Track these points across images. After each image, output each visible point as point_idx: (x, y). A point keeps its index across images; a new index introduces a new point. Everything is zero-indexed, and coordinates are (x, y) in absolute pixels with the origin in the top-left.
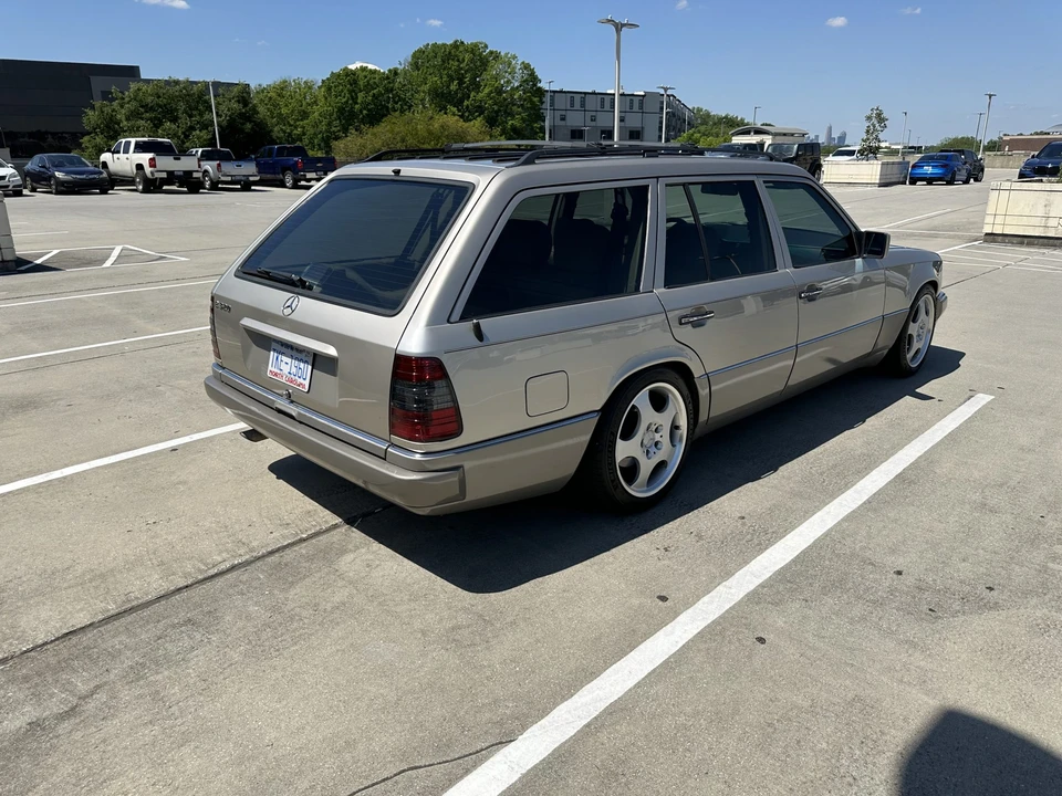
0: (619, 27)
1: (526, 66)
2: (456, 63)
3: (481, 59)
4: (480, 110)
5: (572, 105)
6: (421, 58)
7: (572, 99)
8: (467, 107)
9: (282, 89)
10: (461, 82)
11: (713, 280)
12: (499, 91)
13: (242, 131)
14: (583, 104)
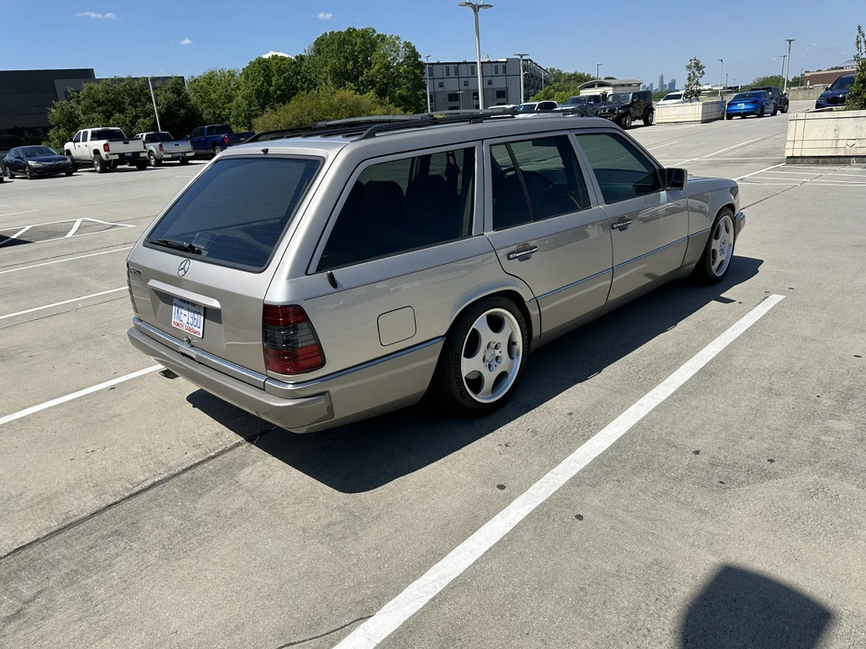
0: (476, 8)
1: (408, 45)
2: (350, 47)
3: (371, 43)
4: (372, 83)
5: (448, 74)
6: (321, 45)
7: (448, 69)
8: (362, 82)
9: (210, 78)
10: (355, 60)
11: (535, 220)
12: (388, 67)
13: (178, 116)
14: (457, 72)
